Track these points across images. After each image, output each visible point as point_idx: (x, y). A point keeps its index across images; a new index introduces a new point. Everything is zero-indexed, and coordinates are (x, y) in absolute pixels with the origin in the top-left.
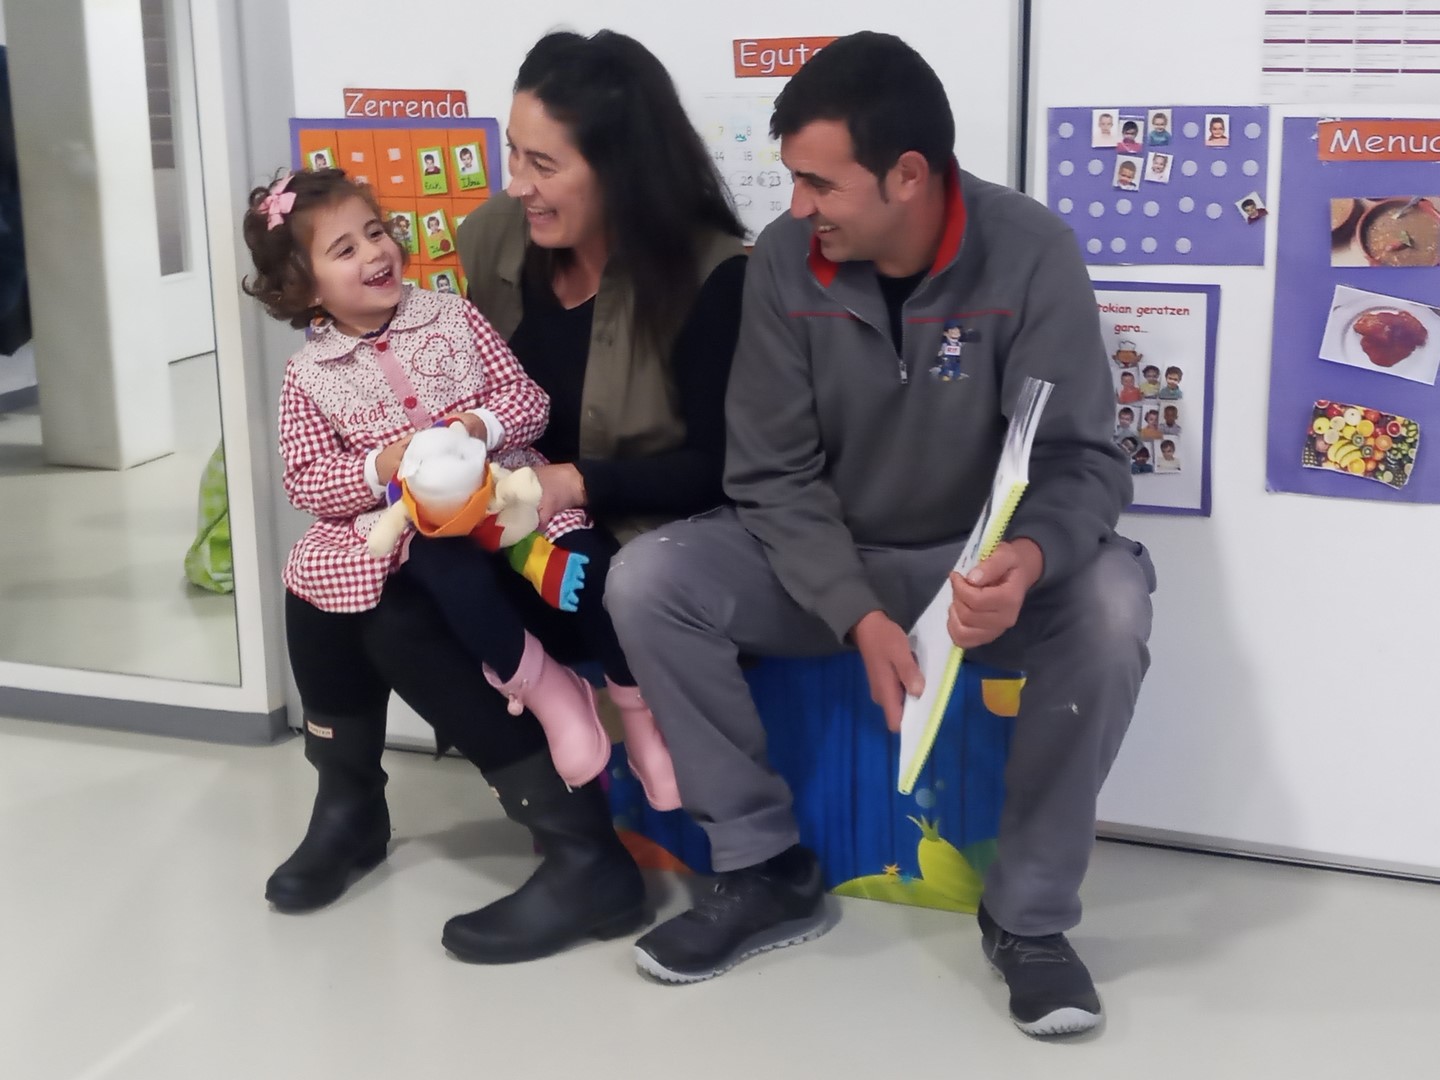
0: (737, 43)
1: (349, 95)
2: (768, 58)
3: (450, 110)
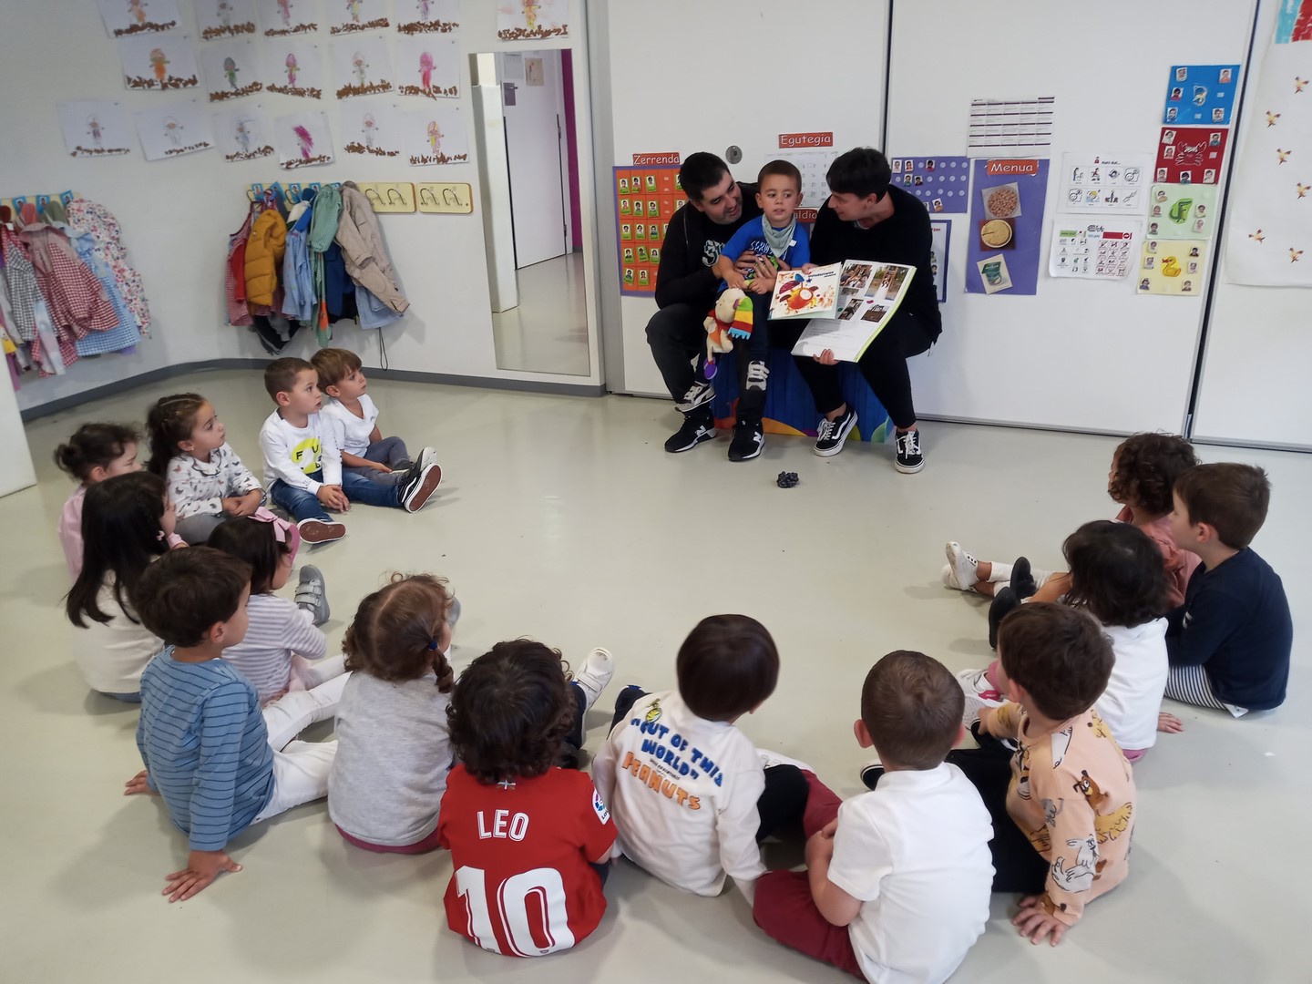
0: (780, 135)
1: (635, 156)
2: (791, 141)
3: (673, 160)
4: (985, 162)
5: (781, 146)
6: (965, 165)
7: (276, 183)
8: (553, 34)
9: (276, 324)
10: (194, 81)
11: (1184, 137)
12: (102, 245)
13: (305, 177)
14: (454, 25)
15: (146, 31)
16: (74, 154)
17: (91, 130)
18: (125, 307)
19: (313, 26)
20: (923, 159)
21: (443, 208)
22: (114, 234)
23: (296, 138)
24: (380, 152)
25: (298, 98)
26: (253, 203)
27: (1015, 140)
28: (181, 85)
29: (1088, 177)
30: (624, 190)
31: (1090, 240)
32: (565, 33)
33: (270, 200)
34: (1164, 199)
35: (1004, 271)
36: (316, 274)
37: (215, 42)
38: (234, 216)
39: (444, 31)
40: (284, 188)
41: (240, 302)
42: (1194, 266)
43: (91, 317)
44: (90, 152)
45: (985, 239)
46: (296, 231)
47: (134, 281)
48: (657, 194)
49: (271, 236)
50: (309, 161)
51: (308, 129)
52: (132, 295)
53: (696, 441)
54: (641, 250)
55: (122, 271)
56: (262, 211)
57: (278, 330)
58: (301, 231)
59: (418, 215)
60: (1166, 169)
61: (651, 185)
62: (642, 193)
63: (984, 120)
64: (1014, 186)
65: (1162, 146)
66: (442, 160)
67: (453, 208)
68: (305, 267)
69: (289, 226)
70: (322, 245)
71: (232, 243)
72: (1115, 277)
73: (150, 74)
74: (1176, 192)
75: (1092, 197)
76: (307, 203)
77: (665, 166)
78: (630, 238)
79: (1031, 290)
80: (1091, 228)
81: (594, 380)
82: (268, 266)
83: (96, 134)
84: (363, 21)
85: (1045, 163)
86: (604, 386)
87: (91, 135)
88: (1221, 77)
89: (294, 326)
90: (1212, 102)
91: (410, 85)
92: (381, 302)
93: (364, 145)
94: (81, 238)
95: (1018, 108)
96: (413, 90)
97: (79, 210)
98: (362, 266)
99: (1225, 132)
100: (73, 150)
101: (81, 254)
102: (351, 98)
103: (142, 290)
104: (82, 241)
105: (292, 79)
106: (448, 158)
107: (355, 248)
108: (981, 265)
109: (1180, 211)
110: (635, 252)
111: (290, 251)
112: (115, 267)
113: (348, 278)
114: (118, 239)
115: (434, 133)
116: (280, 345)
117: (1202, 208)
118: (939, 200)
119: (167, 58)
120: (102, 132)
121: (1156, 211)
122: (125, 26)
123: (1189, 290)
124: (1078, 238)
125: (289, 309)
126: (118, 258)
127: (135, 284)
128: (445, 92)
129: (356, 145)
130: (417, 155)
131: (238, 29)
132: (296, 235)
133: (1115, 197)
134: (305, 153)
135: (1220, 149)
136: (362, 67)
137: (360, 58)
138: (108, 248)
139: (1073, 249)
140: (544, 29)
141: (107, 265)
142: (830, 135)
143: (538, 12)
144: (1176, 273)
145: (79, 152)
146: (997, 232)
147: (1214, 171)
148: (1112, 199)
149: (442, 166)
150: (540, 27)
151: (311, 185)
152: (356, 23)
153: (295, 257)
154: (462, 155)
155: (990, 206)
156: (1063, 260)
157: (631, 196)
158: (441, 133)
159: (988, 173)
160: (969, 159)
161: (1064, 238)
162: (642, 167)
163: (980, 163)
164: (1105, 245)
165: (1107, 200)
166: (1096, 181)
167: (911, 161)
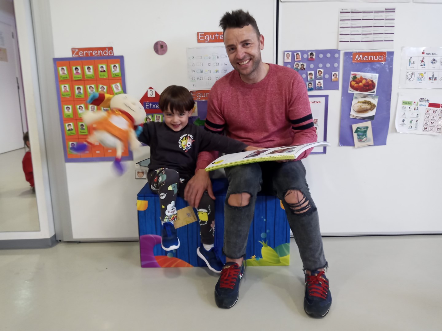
0: (198, 33)
1: (73, 50)
3: (108, 53)
4: (350, 53)
5: (199, 41)
6: (336, 55)
20: (307, 52)
27: (371, 38)
29: (418, 63)
30: (64, 76)
31: (420, 108)
62: (82, 79)
63: (349, 23)
72: (434, 133)
77: (100, 58)
78: (72, 116)
79: (384, 143)
80: (422, 100)
81: (45, 234)
85: (391, 54)
86: (55, 237)
95: (371, 16)
110: (76, 126)
139: (410, 113)
156: (403, 121)
159: (353, 62)
160: (340, 51)
161: (404, 106)
162: (80, 58)
163: (347, 54)
164: (430, 112)
165: (430, 79)
166: (423, 66)
167: (300, 53)
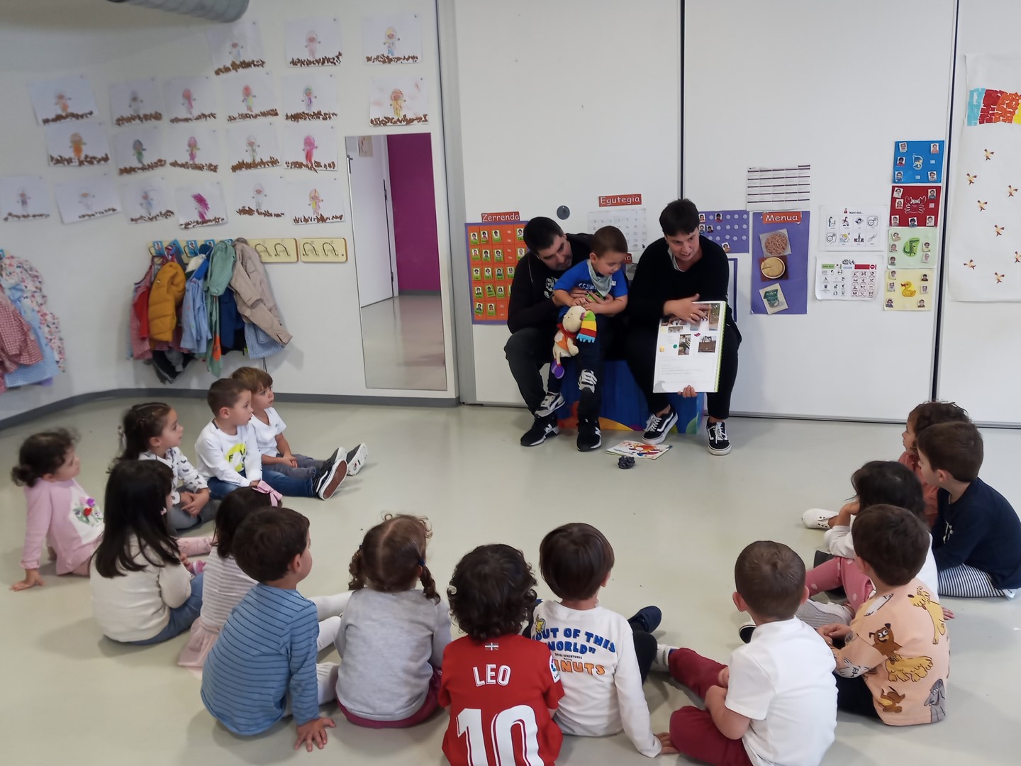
0: (600, 197)
1: (483, 215)
2: (609, 201)
3: (514, 218)
4: (760, 214)
5: (601, 205)
6: (745, 216)
7: (176, 240)
8: (416, 122)
9: (173, 357)
10: (106, 159)
11: (909, 193)
12: (29, 294)
13: (201, 235)
14: (333, 114)
15: (68, 120)
16: (6, 219)
17: (20, 199)
18: (46, 345)
19: (213, 115)
20: (713, 213)
21: (322, 258)
22: (38, 284)
23: (194, 204)
24: (267, 214)
25: (197, 172)
26: (153, 257)
27: (783, 197)
28: (95, 162)
29: (839, 224)
30: (474, 241)
31: (845, 271)
32: (426, 121)
33: (169, 255)
34: (899, 239)
35: (780, 296)
36: (211, 314)
37: (126, 127)
38: (137, 268)
39: (325, 119)
40: (182, 244)
41: (143, 339)
42: (925, 288)
43: (20, 354)
44: (18, 217)
45: (764, 272)
46: (194, 279)
47: (54, 323)
48: (502, 244)
49: (172, 284)
50: (204, 222)
51: (204, 196)
52: (51, 335)
53: (544, 437)
54: (489, 288)
55: (45, 315)
56: (163, 264)
57: (174, 362)
58: (199, 279)
59: (300, 264)
60: (898, 216)
61: (497, 237)
62: (490, 243)
63: (758, 183)
64: (784, 231)
65: (893, 200)
66: (322, 219)
67: (331, 258)
68: (202, 309)
69: (188, 276)
70: (218, 289)
71: (136, 290)
72: (866, 299)
73: (69, 153)
74: (907, 233)
75: (844, 239)
76: (204, 256)
77: (507, 222)
78: (480, 279)
79: (803, 310)
80: (845, 262)
81: (451, 393)
82: (170, 308)
83: (24, 203)
84: (256, 111)
85: (807, 214)
86: (458, 398)
87: (21, 203)
88: (932, 149)
89: (188, 357)
90: (927, 167)
91: (295, 161)
92: (267, 335)
93: (254, 208)
94: (14, 288)
95: (783, 174)
96: (298, 165)
97: (10, 265)
98: (253, 306)
99: (939, 189)
100: (5, 215)
101: (14, 302)
102: (244, 171)
103: (59, 331)
104: (14, 291)
105: (192, 156)
106: (327, 218)
107: (246, 290)
108: (762, 292)
109: (911, 248)
110: (483, 289)
111: (189, 296)
112: (39, 312)
113: (239, 317)
114: (40, 289)
115: (315, 198)
116: (174, 374)
117: (927, 244)
118: (727, 243)
119: (84, 140)
120: (28, 201)
121: (893, 248)
122: (52, 116)
123: (924, 306)
124: (836, 270)
125: (187, 344)
126: (42, 304)
127: (54, 326)
128: (325, 166)
129: (247, 209)
130: (300, 215)
131: (147, 117)
132: (195, 282)
133: (861, 238)
134: (202, 216)
135: (937, 202)
136: (254, 147)
137: (253, 140)
138: (33, 296)
139: (833, 277)
140: (408, 117)
141: (33, 310)
142: (639, 196)
143: (403, 104)
144: (912, 294)
145: (10, 218)
146: (773, 266)
147: (933, 217)
148: (859, 240)
149: (322, 225)
150: (405, 116)
151: (206, 241)
152: (250, 113)
153: (194, 301)
154: (338, 215)
155: (767, 247)
156: (826, 287)
157: (480, 246)
158: (321, 199)
159: (764, 223)
160: (749, 212)
161: (825, 270)
162: (489, 223)
163: (756, 215)
164: (857, 274)
165: (855, 240)
166: (847, 227)
167: (704, 215)
